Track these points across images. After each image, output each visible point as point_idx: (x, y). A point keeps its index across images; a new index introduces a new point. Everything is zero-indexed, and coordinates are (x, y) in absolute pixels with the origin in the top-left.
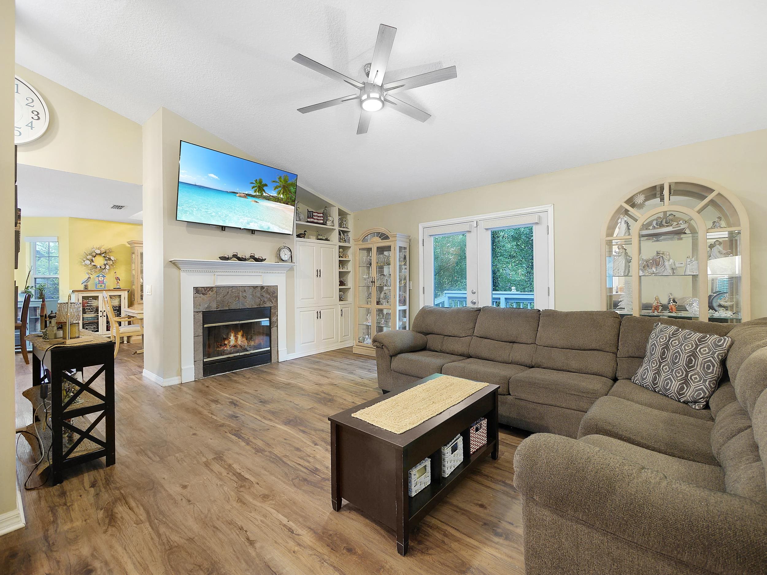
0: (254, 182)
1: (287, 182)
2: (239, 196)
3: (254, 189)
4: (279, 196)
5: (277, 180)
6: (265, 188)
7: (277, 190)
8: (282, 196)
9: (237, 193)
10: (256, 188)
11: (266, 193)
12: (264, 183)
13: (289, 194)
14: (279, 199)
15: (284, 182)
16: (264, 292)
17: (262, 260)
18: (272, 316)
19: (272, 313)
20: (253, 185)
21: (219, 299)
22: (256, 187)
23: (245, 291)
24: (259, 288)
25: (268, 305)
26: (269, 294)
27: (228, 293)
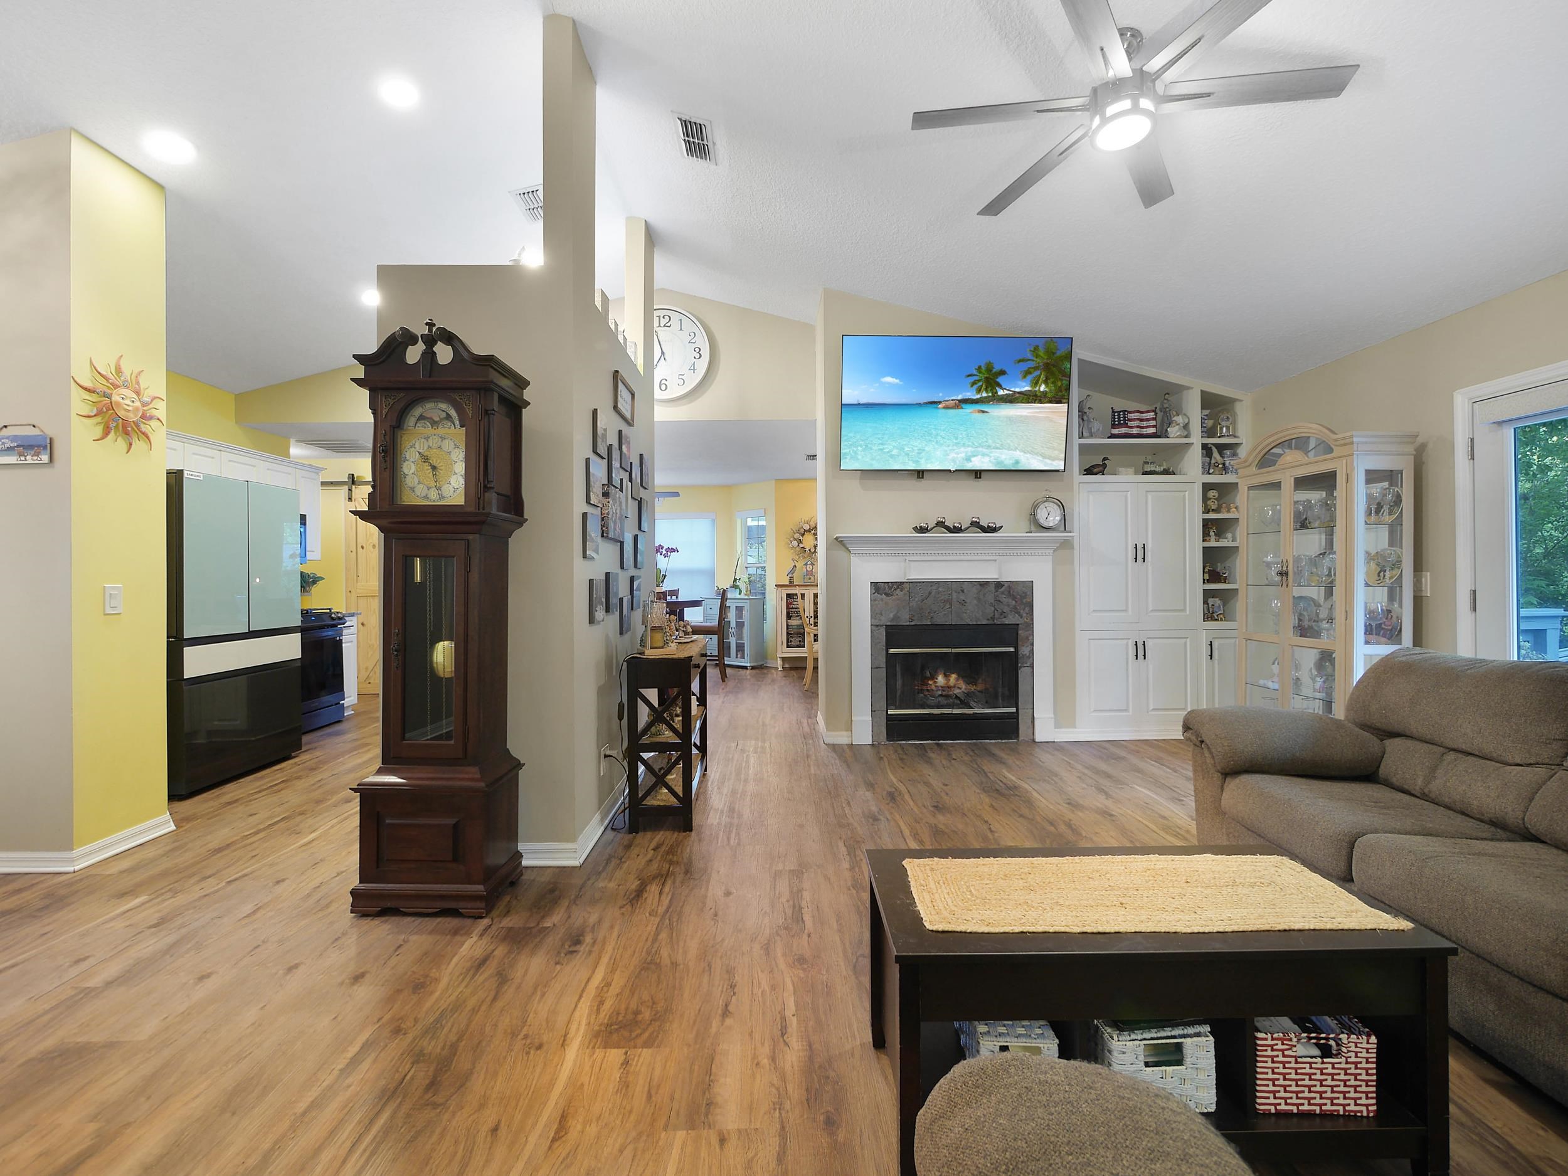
0: (975, 372)
1: (1054, 353)
2: (944, 408)
3: (975, 387)
4: (1037, 389)
5: (1029, 356)
6: (1000, 380)
7: (1029, 377)
8: (1043, 388)
9: (940, 402)
10: (980, 384)
11: (1003, 389)
12: (997, 368)
13: (1062, 380)
14: (1036, 395)
15: (1046, 357)
16: (1003, 593)
17: (994, 530)
18: (1020, 643)
19: (1019, 638)
20: (972, 379)
21: (913, 604)
22: (979, 381)
23: (963, 591)
24: (992, 587)
25: (1011, 620)
26: (1014, 598)
27: (930, 593)
